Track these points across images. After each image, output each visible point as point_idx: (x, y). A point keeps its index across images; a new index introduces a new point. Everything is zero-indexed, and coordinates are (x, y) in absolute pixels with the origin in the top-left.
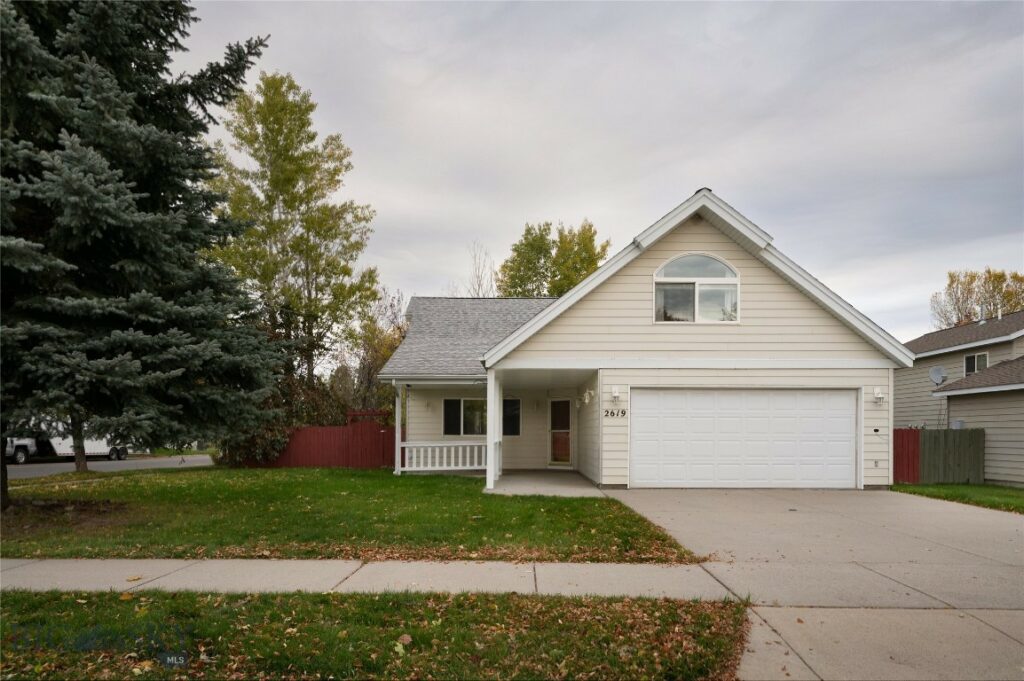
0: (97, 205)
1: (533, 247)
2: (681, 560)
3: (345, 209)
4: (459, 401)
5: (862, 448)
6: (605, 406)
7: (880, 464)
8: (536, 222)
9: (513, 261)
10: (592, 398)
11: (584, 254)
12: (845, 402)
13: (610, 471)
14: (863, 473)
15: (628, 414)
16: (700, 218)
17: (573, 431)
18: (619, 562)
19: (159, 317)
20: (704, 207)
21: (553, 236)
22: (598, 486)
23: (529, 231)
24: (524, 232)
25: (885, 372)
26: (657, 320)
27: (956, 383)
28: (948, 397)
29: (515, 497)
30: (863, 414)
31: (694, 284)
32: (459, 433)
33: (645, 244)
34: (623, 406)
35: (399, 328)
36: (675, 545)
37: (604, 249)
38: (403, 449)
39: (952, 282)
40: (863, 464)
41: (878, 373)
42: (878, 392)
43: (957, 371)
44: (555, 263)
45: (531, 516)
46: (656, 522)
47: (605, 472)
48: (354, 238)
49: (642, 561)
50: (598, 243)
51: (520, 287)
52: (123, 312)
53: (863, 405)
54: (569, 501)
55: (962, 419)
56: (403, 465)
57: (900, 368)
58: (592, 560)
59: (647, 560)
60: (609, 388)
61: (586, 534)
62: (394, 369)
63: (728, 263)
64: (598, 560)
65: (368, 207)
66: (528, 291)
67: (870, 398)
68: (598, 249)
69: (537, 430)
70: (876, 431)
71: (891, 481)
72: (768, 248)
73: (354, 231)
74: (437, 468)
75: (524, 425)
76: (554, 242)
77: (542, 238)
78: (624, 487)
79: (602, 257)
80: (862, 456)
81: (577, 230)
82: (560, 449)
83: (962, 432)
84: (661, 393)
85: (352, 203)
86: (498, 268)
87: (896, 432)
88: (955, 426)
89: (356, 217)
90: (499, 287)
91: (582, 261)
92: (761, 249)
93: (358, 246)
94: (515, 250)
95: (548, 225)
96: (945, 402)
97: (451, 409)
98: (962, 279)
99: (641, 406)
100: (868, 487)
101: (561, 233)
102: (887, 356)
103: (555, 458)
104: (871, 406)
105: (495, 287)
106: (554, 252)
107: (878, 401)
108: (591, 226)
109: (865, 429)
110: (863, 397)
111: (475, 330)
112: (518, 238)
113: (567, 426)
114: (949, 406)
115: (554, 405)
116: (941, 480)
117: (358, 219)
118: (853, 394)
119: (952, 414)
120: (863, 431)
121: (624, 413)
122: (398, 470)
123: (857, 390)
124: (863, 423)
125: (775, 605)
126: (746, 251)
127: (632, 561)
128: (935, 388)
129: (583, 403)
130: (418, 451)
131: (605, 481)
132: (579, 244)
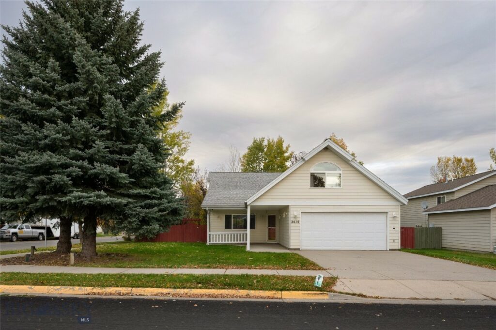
0: (147, 164)
1: (257, 148)
2: (320, 269)
3: (180, 134)
4: (231, 215)
5: (389, 235)
6: (291, 219)
7: (395, 241)
8: (258, 137)
9: (248, 154)
10: (286, 215)
11: (279, 151)
12: (383, 217)
13: (293, 244)
14: (389, 244)
15: (300, 222)
16: (327, 149)
17: (277, 227)
18: (301, 269)
19: (157, 195)
20: (328, 145)
21: (266, 143)
22: (289, 249)
23: (255, 141)
24: (253, 142)
25: (397, 207)
26: (311, 186)
27: (432, 208)
28: (429, 214)
29: (260, 253)
30: (389, 222)
31: (325, 173)
32: (231, 228)
33: (306, 159)
34: (298, 219)
35: (199, 182)
36: (318, 266)
37: (287, 148)
38: (210, 235)
39: (440, 162)
40: (389, 241)
41: (394, 207)
42: (394, 214)
43: (434, 203)
44: (266, 154)
45: (269, 258)
46: (311, 260)
47: (291, 244)
48: (183, 146)
49: (308, 269)
50: (285, 146)
51: (251, 165)
52: (149, 194)
53: (389, 219)
54: (280, 254)
55: (434, 223)
56: (210, 241)
57: (403, 205)
58: (293, 269)
59: (310, 269)
60: (293, 212)
61: (289, 263)
62: (207, 203)
63: (337, 165)
64: (295, 269)
65: (188, 133)
66: (255, 167)
67: (392, 216)
68: (284, 149)
69: (262, 227)
70: (394, 228)
71: (400, 248)
72: (353, 160)
73: (183, 143)
74: (223, 242)
75: (257, 225)
76: (266, 146)
77: (261, 144)
78: (299, 249)
79: (286, 152)
80: (389, 238)
81: (276, 140)
82: (271, 235)
83: (433, 228)
84: (313, 214)
85: (182, 131)
86: (241, 156)
87: (402, 228)
88: (431, 226)
89: (184, 137)
90: (242, 165)
91: (278, 153)
92: (350, 161)
93: (185, 150)
94: (249, 149)
95: (263, 138)
96: (427, 216)
97: (228, 218)
98: (444, 160)
99: (304, 219)
100: (391, 250)
101: (269, 141)
102: (398, 200)
103: (270, 239)
104: (392, 219)
105: (240, 165)
106: (265, 150)
107: (395, 217)
108: (281, 139)
109: (390, 228)
110: (389, 216)
111: (236, 187)
112: (250, 143)
113: (274, 225)
114: (429, 218)
115: (269, 216)
116: (424, 247)
117: (184, 138)
118: (385, 215)
119: (430, 221)
120: (389, 229)
121: (298, 222)
122: (208, 243)
123: (387, 213)
124: (389, 226)
125: (345, 278)
126: (344, 161)
127: (305, 269)
128: (424, 210)
129: (282, 217)
130: (216, 236)
131: (291, 247)
132: (276, 147)
